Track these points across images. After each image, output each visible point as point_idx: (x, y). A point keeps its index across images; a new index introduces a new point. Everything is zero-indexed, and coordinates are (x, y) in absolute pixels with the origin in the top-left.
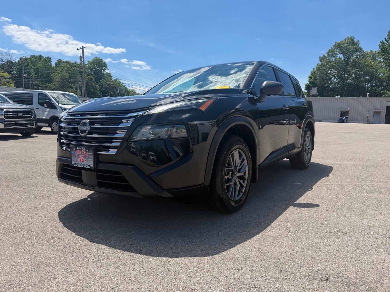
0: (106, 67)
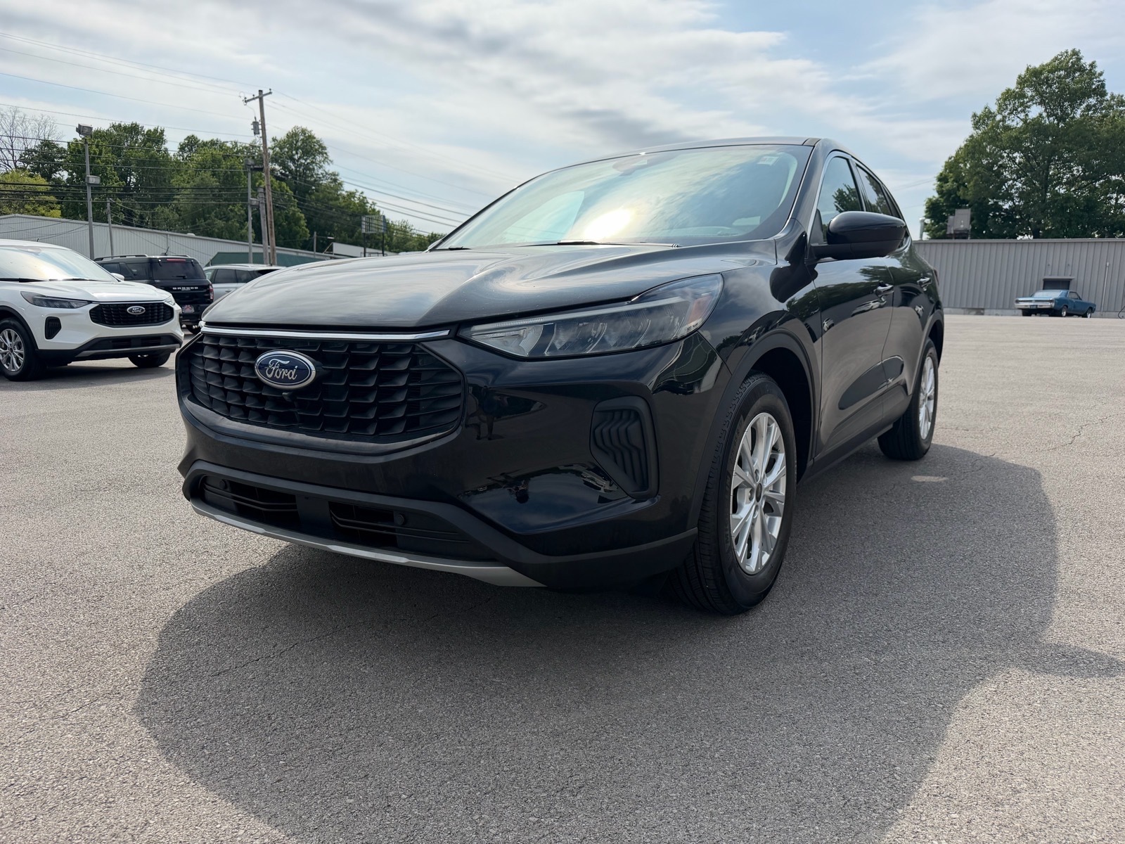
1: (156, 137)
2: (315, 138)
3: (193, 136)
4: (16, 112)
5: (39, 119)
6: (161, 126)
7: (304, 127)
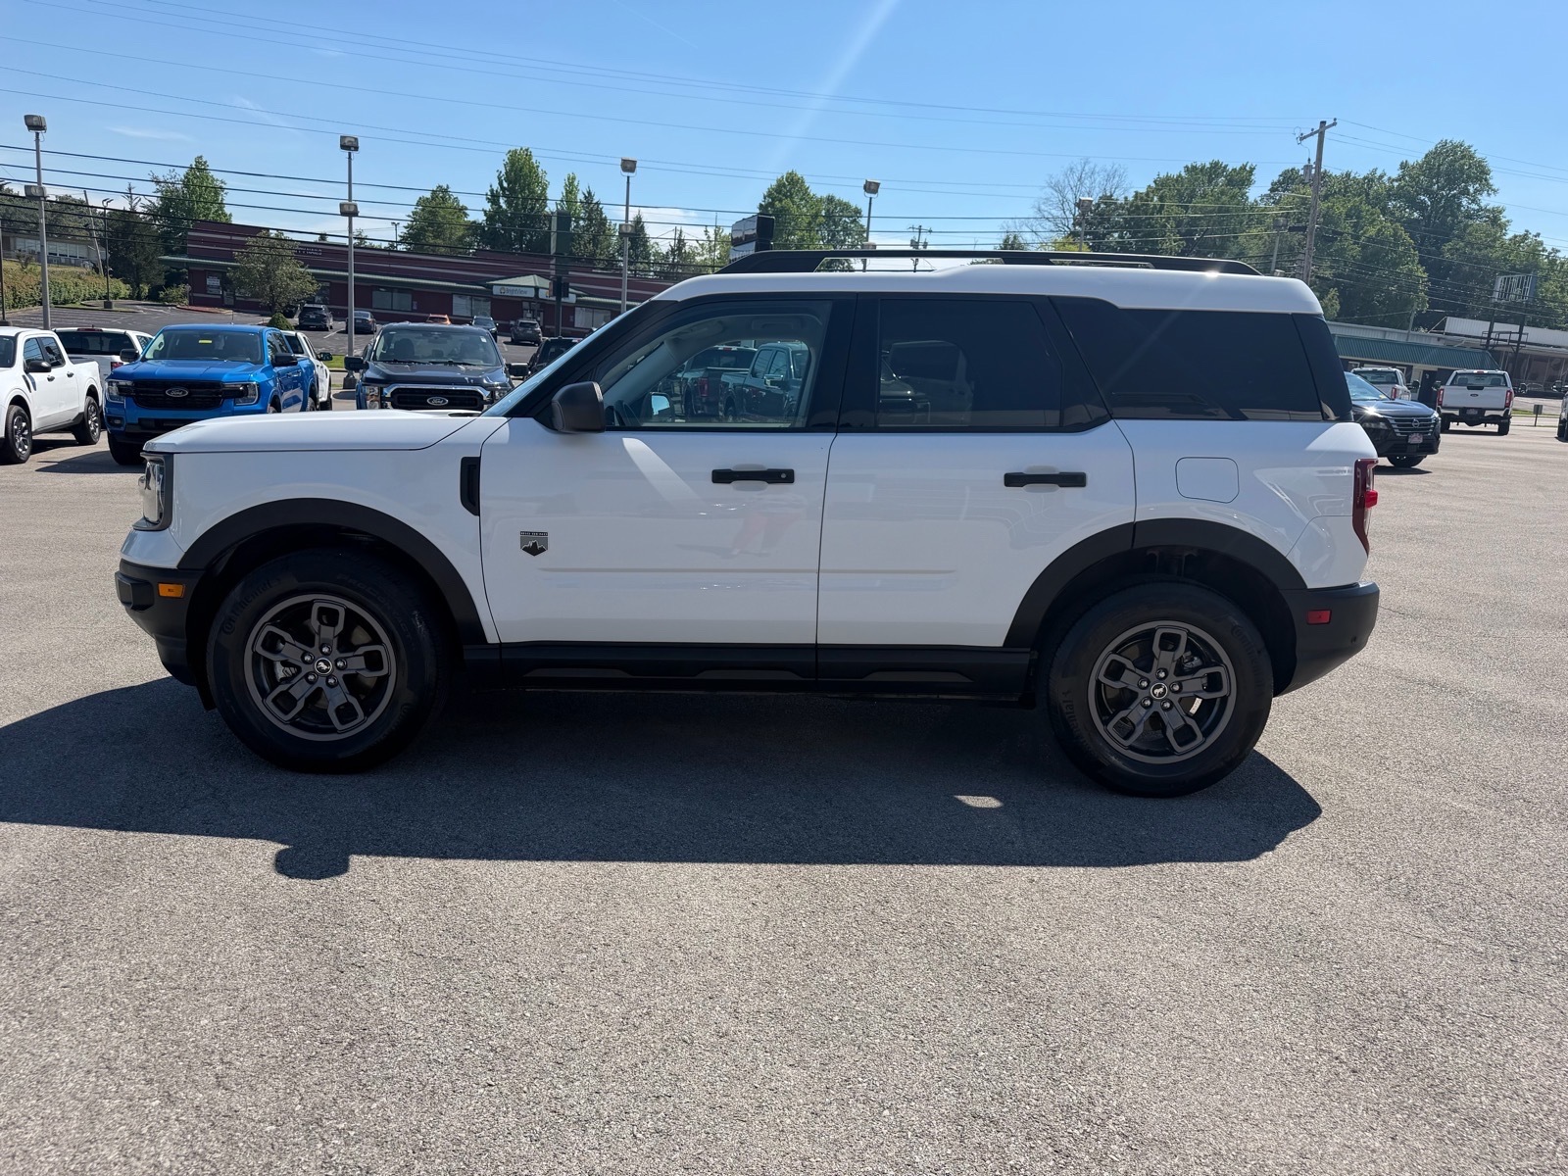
0: (1486, 180)
1: (1242, 178)
2: (1471, 157)
3: (1293, 169)
4: (1085, 164)
5: (1109, 168)
6: (1251, 162)
7: (1457, 140)
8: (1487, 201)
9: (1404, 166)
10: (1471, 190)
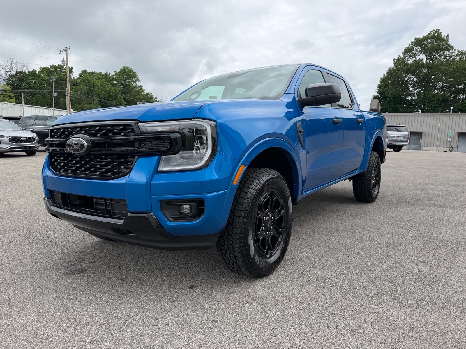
0: (137, 78)
2: (132, 71)
3: (85, 70)
4: (12, 60)
7: (128, 66)
8: (139, 84)
9: (115, 72)
10: (134, 80)
